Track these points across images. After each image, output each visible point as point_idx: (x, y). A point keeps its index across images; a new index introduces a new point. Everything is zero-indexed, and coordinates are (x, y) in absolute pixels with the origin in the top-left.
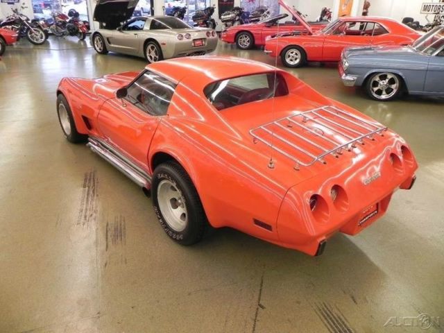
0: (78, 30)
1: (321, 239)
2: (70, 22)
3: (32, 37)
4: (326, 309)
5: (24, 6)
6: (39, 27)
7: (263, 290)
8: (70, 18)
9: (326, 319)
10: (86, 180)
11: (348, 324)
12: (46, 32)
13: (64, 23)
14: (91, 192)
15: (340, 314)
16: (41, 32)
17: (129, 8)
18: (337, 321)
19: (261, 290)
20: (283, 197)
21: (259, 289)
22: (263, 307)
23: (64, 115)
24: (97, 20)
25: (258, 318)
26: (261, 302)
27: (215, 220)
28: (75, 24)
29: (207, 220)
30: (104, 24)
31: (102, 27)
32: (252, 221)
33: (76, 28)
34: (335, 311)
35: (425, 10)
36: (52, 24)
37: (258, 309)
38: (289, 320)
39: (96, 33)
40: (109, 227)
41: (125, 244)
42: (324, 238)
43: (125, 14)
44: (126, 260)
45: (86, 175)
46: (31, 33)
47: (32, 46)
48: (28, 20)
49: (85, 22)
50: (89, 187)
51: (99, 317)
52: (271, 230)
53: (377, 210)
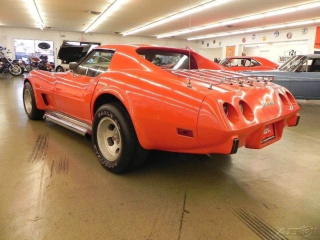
0: (46, 68)
1: (234, 137)
2: (41, 62)
3: (12, 71)
4: (243, 212)
5: (9, 52)
6: (18, 65)
7: (187, 201)
8: (41, 60)
9: (244, 219)
10: (39, 138)
11: (264, 223)
12: (23, 69)
13: (36, 64)
14: (43, 145)
15: (255, 216)
16: (19, 68)
17: (83, 51)
18: (254, 220)
19: (185, 201)
20: (199, 109)
21: (184, 200)
22: (187, 212)
23: (28, 100)
24: (60, 58)
25: (184, 219)
26: (185, 209)
27: (145, 141)
28: (44, 64)
29: (139, 144)
30: (65, 62)
31: (63, 63)
32: (176, 132)
33: (45, 67)
34: (251, 214)
35: (281, 60)
36: (28, 65)
37: (183, 213)
38: (211, 220)
39: (59, 67)
40: (55, 163)
41: (67, 173)
42: (237, 137)
43: (80, 56)
44: (67, 183)
45: (40, 136)
46: (12, 67)
47: (11, 76)
48: (11, 60)
49: (51, 63)
50: (41, 142)
51: (37, 220)
52: (192, 136)
53: (275, 135)
